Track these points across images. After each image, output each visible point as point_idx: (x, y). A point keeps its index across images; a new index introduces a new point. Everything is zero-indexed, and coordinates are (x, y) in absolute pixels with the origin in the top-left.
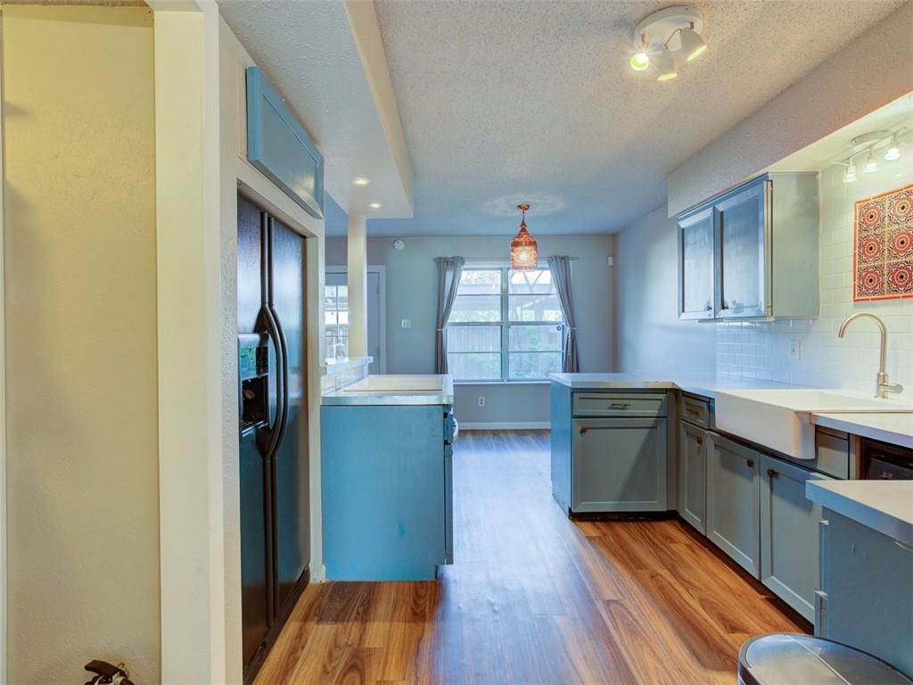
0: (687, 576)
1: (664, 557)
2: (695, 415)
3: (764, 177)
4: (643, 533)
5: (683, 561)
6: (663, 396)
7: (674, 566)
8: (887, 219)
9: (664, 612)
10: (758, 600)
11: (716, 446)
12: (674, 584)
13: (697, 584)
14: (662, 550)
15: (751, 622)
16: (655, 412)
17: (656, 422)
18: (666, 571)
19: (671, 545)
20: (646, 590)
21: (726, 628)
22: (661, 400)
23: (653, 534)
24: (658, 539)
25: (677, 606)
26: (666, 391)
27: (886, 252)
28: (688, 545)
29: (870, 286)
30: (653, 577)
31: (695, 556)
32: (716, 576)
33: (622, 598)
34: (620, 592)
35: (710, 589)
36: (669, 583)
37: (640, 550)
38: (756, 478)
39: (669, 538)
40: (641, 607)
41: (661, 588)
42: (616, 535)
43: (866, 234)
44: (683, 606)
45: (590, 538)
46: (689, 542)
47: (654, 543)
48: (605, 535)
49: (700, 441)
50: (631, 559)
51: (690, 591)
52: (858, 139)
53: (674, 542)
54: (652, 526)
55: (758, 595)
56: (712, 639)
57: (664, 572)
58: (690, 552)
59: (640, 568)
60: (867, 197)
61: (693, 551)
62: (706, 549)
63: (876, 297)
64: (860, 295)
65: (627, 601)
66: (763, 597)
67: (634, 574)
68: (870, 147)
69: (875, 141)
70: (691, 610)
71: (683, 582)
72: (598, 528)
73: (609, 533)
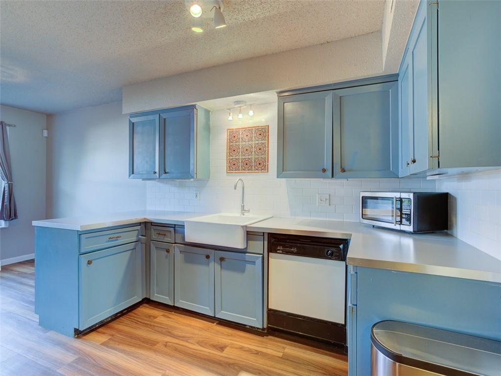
0: (180, 334)
1: (160, 329)
2: (163, 236)
3: (194, 107)
4: (135, 321)
5: (171, 327)
6: (138, 228)
7: (169, 332)
8: (241, 139)
9: (190, 363)
10: (215, 327)
11: (180, 251)
12: (178, 343)
13: (188, 335)
14: (154, 326)
15: (224, 340)
16: (134, 239)
17: (136, 245)
18: (168, 337)
19: (155, 320)
20: (171, 357)
21: (219, 350)
22: (138, 230)
23: (140, 318)
24: (146, 320)
25: (192, 354)
26: (140, 224)
27: (240, 153)
28: (162, 315)
29: (234, 167)
30: (166, 346)
31: (172, 320)
32: (190, 325)
33: (163, 372)
34: (159, 369)
35: (196, 335)
36: (177, 344)
37: (142, 332)
38: (212, 264)
39: (151, 316)
40: (178, 369)
41: (176, 350)
42: (119, 331)
43: (232, 144)
44: (193, 352)
45: (103, 344)
46: (162, 313)
47: (146, 324)
48: (113, 335)
49: (168, 251)
50: (143, 342)
51: (189, 341)
52: (237, 102)
53: (155, 317)
54: (135, 314)
55: (213, 324)
56: (220, 361)
57: (168, 339)
58: (168, 319)
59: (155, 345)
60: (232, 128)
61: (168, 317)
62: (173, 313)
63: (236, 171)
64: (229, 170)
65: (167, 371)
66: (215, 324)
67: (155, 351)
68: (240, 107)
69: (242, 105)
70: (199, 352)
71: (180, 338)
72: (104, 333)
73: (113, 332)
